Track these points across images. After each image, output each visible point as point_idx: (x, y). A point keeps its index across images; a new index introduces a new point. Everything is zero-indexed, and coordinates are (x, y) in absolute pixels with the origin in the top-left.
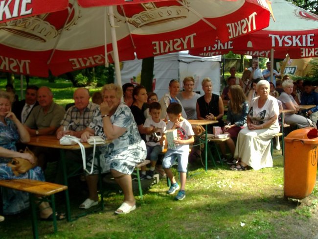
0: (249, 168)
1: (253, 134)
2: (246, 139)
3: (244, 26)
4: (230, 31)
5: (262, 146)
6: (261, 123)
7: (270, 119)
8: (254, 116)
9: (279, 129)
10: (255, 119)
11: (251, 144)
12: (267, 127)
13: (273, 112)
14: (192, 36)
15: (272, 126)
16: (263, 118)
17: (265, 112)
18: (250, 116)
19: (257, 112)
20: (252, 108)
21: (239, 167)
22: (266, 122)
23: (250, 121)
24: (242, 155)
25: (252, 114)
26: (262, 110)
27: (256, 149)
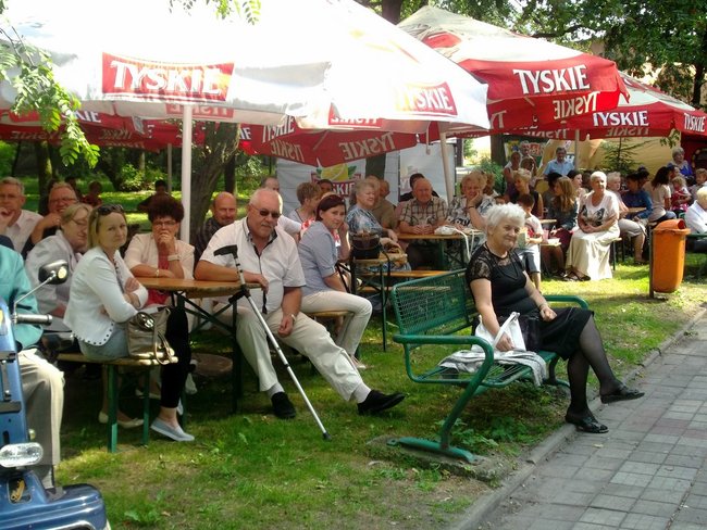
0: (587, 278)
1: (590, 238)
2: (582, 243)
3: (580, 105)
4: (558, 109)
5: (600, 252)
6: (598, 224)
7: (609, 219)
8: (589, 216)
9: (619, 232)
10: (590, 220)
11: (589, 250)
12: (606, 229)
13: (613, 211)
14: (500, 114)
15: (611, 228)
16: (601, 218)
17: (603, 210)
18: (583, 217)
19: (592, 211)
20: (584, 207)
21: (575, 278)
22: (604, 224)
23: (583, 223)
24: (578, 264)
25: (585, 214)
26: (599, 208)
27: (594, 256)
